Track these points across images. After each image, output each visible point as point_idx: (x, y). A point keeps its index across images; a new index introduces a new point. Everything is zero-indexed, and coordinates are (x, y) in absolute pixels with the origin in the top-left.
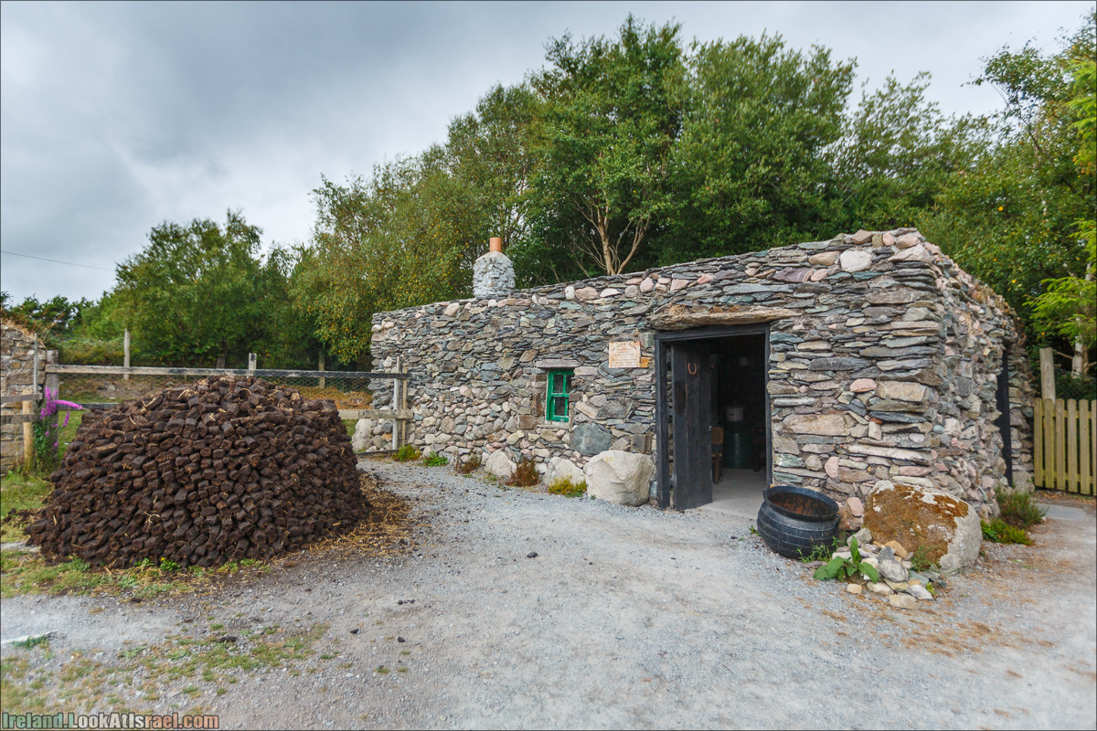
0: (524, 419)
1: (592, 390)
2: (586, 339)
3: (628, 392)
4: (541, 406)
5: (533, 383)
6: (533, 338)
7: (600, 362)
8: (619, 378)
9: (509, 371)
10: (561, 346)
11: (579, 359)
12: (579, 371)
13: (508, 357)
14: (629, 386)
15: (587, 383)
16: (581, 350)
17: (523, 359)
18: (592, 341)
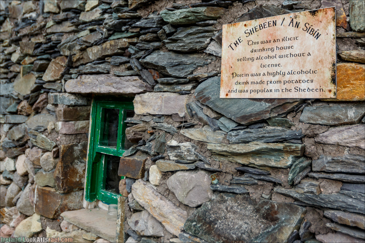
0: (43, 194)
1: (172, 155)
2: (162, 22)
3: (281, 177)
4: (75, 172)
5: (60, 124)
6: (62, 34)
7: (197, 81)
8: (254, 132)
9: (27, 98)
10: (107, 44)
11: (145, 74)
12: (143, 103)
13: (27, 73)
14: (288, 160)
15: (160, 136)
16: (150, 52)
17: (47, 76)
18: (176, 26)
